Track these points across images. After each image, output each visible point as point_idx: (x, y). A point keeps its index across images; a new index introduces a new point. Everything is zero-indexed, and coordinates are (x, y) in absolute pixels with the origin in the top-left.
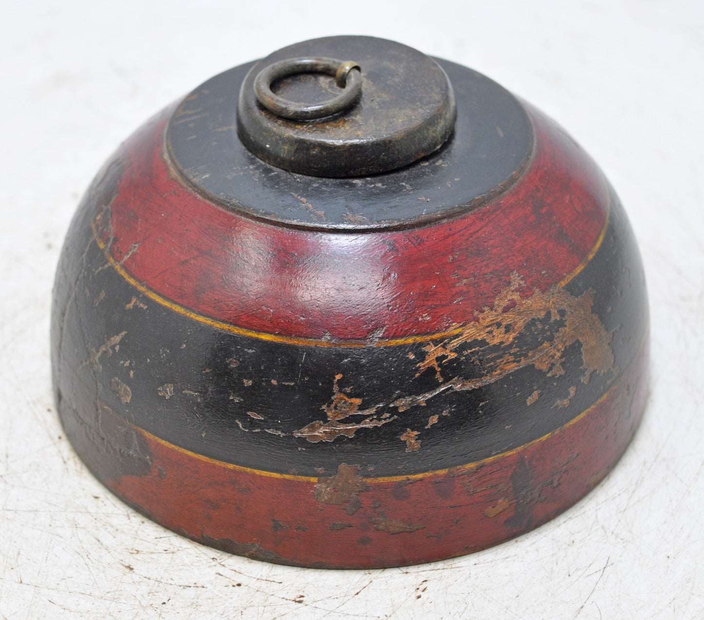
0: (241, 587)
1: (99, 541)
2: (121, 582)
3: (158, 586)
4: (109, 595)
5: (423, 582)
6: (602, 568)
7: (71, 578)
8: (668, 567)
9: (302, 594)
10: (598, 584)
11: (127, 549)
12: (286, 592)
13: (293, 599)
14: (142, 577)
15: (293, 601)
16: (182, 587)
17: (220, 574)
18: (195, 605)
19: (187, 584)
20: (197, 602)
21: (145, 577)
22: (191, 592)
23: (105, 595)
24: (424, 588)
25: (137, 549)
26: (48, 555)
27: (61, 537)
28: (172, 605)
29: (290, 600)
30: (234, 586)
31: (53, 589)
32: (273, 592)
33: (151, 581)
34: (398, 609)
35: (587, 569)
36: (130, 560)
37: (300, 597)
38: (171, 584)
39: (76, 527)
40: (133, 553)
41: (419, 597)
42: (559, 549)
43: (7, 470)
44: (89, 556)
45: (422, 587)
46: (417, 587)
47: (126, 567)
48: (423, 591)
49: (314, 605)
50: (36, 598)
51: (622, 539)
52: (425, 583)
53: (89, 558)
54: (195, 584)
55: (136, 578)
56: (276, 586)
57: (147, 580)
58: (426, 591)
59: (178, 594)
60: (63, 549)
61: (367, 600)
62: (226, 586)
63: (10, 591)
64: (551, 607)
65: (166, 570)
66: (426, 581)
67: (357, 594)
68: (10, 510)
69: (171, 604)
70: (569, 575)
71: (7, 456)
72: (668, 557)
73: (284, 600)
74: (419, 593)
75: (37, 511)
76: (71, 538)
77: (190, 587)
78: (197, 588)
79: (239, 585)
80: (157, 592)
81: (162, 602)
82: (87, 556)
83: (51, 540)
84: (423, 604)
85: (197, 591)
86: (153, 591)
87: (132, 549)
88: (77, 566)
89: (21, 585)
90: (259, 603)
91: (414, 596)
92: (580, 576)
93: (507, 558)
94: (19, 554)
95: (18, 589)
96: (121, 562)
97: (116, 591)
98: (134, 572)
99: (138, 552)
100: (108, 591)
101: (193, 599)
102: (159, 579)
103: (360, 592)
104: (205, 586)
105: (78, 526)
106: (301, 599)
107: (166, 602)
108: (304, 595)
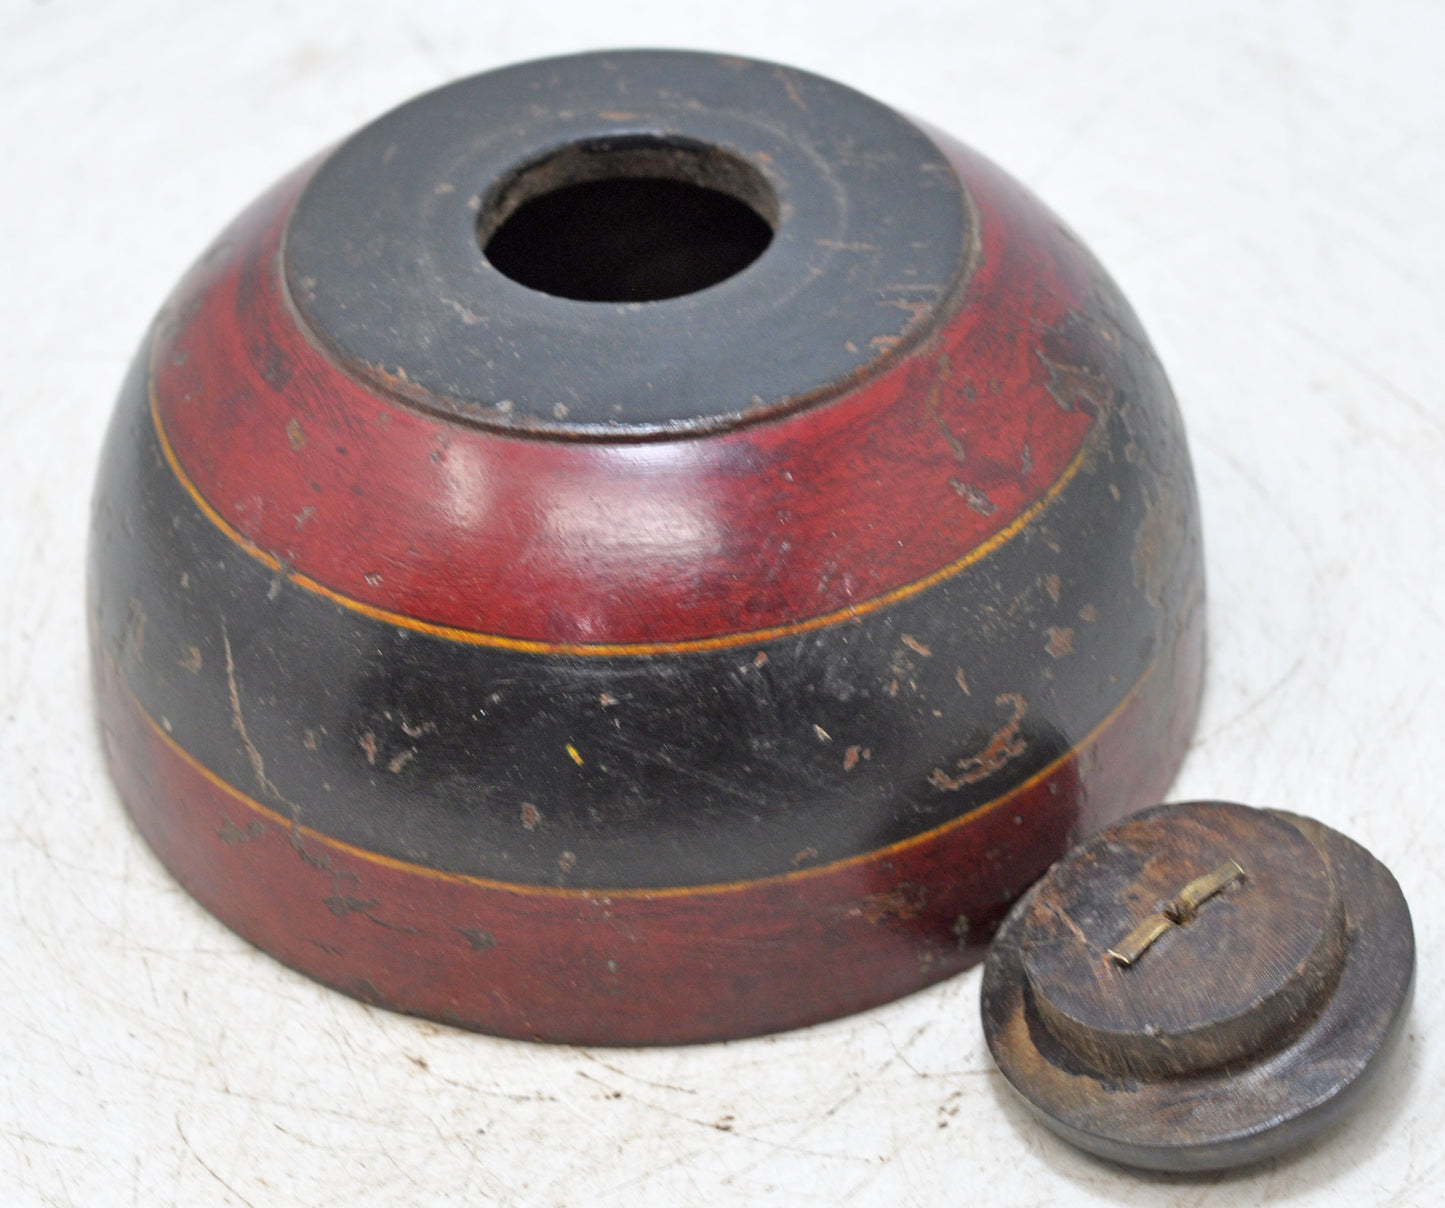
0: (624, 1098)
2: (404, 1091)
4: (384, 1116)
7: (316, 1082)
9: (730, 1113)
12: (702, 1109)
13: (715, 1124)
14: (442, 1081)
15: (714, 1127)
16: (514, 1100)
17: (583, 1075)
18: (536, 1135)
19: (523, 1094)
21: (449, 1082)
22: (528, 1111)
23: (376, 1115)
26: (275, 1038)
27: (299, 1003)
28: (496, 1136)
29: (709, 1124)
30: (608, 1098)
31: (285, 1105)
32: (679, 1109)
33: (458, 1089)
36: (423, 1049)
37: (726, 1120)
38: (494, 1095)
40: (427, 1035)
41: (943, 1125)
44: (349, 1040)
45: (950, 1107)
47: (414, 1061)
49: (751, 1135)
50: (253, 1121)
53: (348, 1045)
54: (538, 1093)
55: (431, 1082)
56: (684, 1098)
57: (452, 1087)
59: (506, 1115)
60: (303, 1026)
62: (593, 1098)
63: (206, 1106)
65: (487, 1067)
69: (493, 1133)
73: (698, 1125)
77: (529, 1099)
78: (542, 1102)
79: (617, 1096)
80: (470, 1110)
81: (478, 1130)
82: (346, 1039)
83: (282, 1010)
85: (541, 1107)
86: (462, 1108)
88: (327, 1060)
89: (226, 1095)
90: (651, 1130)
91: (934, 1123)
94: (223, 1036)
95: (221, 1104)
96: (405, 1051)
97: (396, 1108)
98: (428, 1072)
100: (382, 1108)
101: (532, 1123)
102: (473, 1086)
104: (556, 1098)
106: (729, 1123)
107: (485, 1129)
108: (733, 1115)
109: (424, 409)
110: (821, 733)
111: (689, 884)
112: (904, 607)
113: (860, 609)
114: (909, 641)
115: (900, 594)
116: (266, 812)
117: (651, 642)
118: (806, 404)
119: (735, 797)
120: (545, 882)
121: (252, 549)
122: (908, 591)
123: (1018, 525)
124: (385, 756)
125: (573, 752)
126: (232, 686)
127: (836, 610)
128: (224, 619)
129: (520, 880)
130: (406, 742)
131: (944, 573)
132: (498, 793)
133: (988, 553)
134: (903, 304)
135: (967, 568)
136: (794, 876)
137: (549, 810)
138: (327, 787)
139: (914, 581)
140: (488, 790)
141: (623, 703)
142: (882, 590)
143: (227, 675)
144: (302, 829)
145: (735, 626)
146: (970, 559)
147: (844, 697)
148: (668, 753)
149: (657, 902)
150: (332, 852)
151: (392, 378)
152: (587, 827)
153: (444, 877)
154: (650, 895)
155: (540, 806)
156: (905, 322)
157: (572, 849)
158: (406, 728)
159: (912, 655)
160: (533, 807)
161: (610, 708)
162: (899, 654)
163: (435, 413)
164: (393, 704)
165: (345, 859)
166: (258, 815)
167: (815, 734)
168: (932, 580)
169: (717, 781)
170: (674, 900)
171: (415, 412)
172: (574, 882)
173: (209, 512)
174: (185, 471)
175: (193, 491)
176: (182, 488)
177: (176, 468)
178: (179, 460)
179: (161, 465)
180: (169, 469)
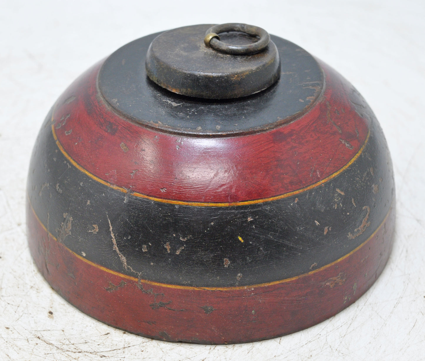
51: (342, 354)
109: (171, 133)
110: (317, 223)
111: (279, 280)
112: (335, 179)
113: (323, 181)
114: (338, 190)
115: (333, 175)
116: (127, 277)
117: (262, 199)
118: (294, 118)
119: (292, 247)
120: (232, 285)
121: (115, 187)
122: (335, 174)
123: (360, 152)
124: (174, 249)
125: (240, 239)
126: (112, 235)
127: (316, 183)
128: (107, 213)
129: (224, 286)
130: (182, 243)
131: (344, 168)
132: (216, 256)
133: (354, 161)
134: (311, 87)
135: (350, 166)
136: (311, 273)
137: (233, 260)
138: (152, 264)
139: (337, 171)
140: (212, 255)
141: (255, 220)
142: (329, 175)
143: (110, 232)
144: (142, 281)
145: (287, 191)
146: (350, 163)
147: (323, 211)
148: (271, 235)
149: (269, 287)
150: (154, 287)
151: (157, 124)
152: (246, 264)
153: (196, 289)
154: (267, 285)
155: (230, 259)
156: (314, 92)
157: (241, 272)
158: (181, 239)
159: (340, 195)
160: (228, 259)
161: (251, 221)
162: (336, 195)
163: (175, 133)
164: (176, 231)
165: (160, 288)
166: (124, 279)
167: (315, 223)
168: (341, 170)
169: (287, 243)
170: (275, 285)
171: (167, 135)
172: (242, 284)
173: (95, 178)
174: (82, 167)
175: (87, 173)
176: (82, 172)
177: (78, 166)
178: (78, 164)
179: (70, 167)
180: (75, 167)
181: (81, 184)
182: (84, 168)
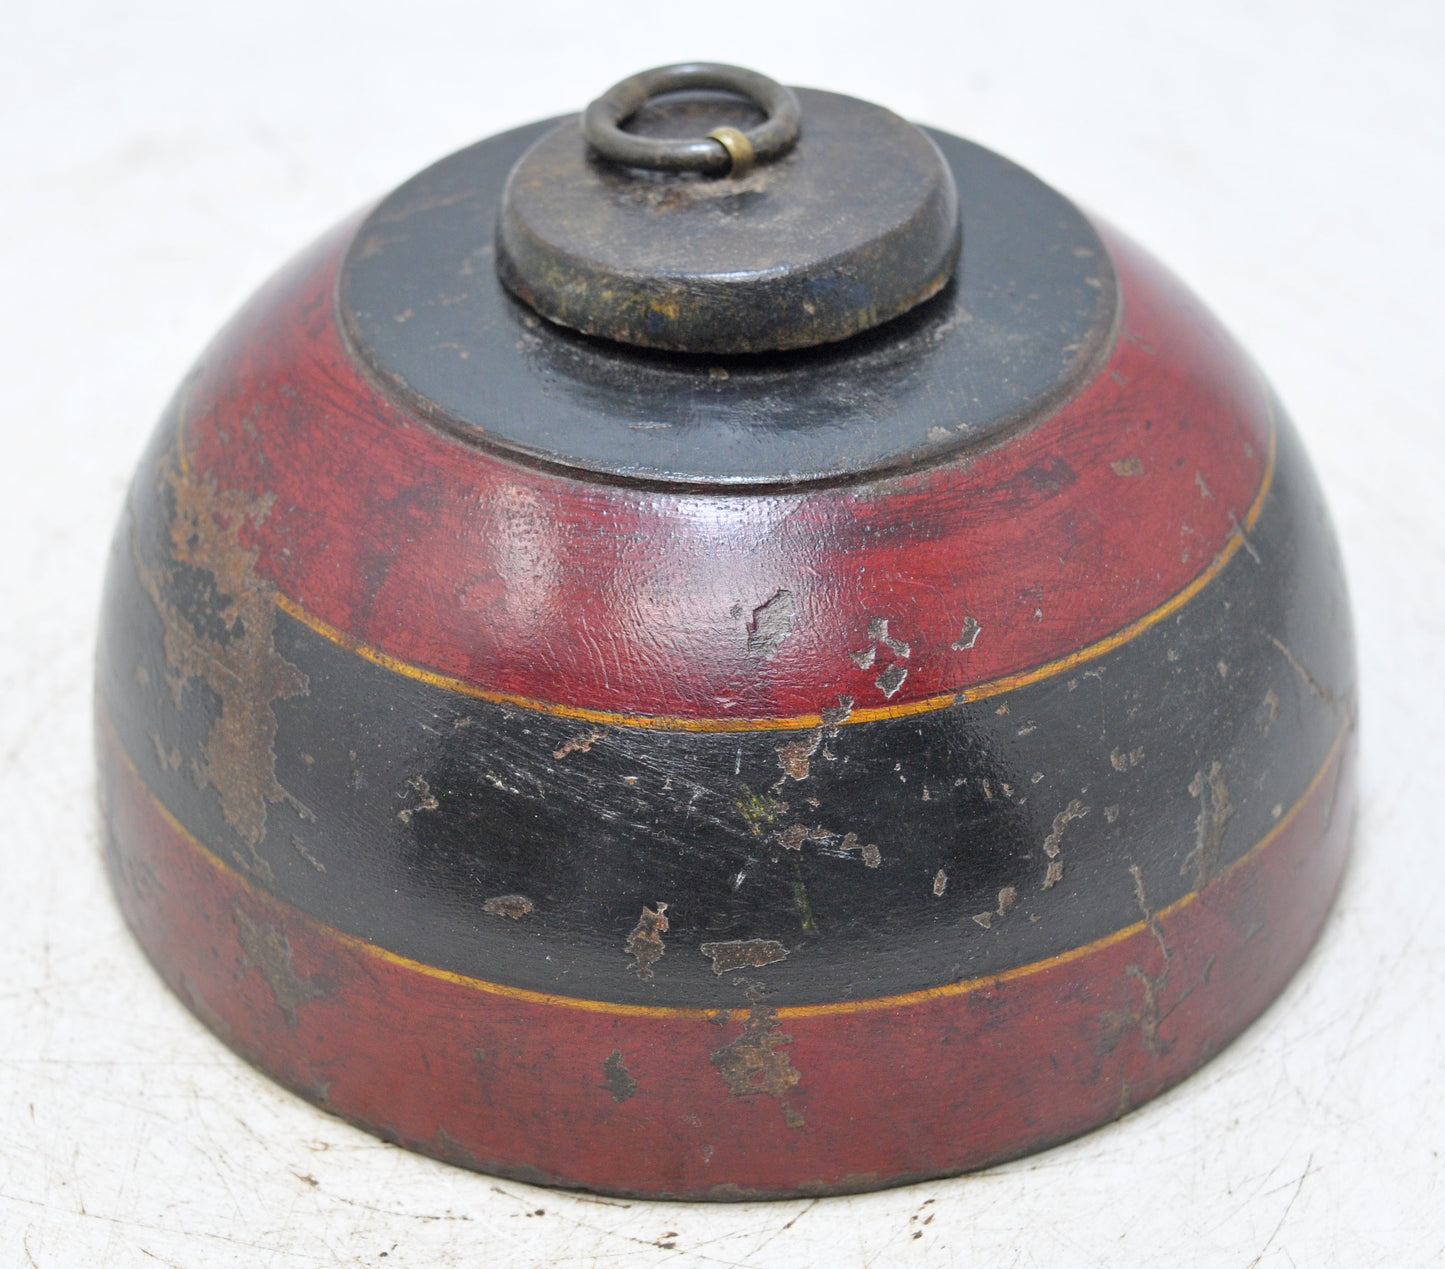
0: (545, 1216)
1: (244, 1124)
2: (292, 1211)
3: (371, 1218)
4: (269, 1238)
5: (926, 1203)
6: (1298, 1176)
7: (188, 1203)
8: (1436, 1174)
9: (672, 1230)
10: (1290, 1211)
11: (304, 1141)
12: (640, 1226)
13: (655, 1241)
14: (336, 1199)
15: (654, 1244)
16: (420, 1220)
17: (499, 1191)
18: (449, 1257)
19: (431, 1212)
20: (453, 1251)
21: (344, 1200)
22: (440, 1230)
23: (260, 1238)
24: (930, 1215)
25: (324, 1141)
26: (138, 1155)
27: (165, 1118)
28: (401, 1258)
29: (649, 1243)
30: (529, 1215)
31: (152, 1227)
32: (612, 1226)
33: (355, 1208)
34: (875, 1258)
35: (1266, 1180)
36: (312, 1165)
37: (668, 1237)
38: (398, 1214)
39: (197, 1097)
40: (316, 1150)
41: (918, 1235)
42: (1208, 1137)
43: (48, 976)
44: (225, 1157)
45: (923, 1215)
46: (914, 1215)
47: (302, 1179)
48: (927, 1222)
49: (699, 1251)
50: (116, 1244)
51: (1339, 1117)
52: (930, 1205)
53: (224, 1162)
54: (448, 1212)
55: (324, 1201)
56: (617, 1215)
57: (347, 1205)
58: (932, 1224)
59: (412, 1235)
60: (170, 1142)
61: (809, 1240)
62: (513, 1216)
63: (60, 1230)
64: (1194, 1259)
65: (387, 1183)
66: (931, 1201)
67: (789, 1226)
68: (56, 1062)
69: (398, 1256)
70: (1230, 1193)
71: (47, 948)
72: (1435, 1154)
73: (636, 1243)
74: (918, 1226)
75: (112, 1063)
76: (186, 1119)
77: (437, 1218)
78: (452, 1221)
79: (540, 1213)
80: (370, 1231)
81: (380, 1253)
82: (221, 1157)
83: (145, 1125)
84: (927, 1250)
85: (452, 1227)
86: (361, 1229)
87: (315, 1141)
88: (201, 1179)
89: (83, 1217)
90: (582, 1250)
91: (908, 1233)
92: (1252, 1195)
93: (1099, 1155)
94: (77, 1153)
95: (78, 1227)
96: (292, 1169)
97: (284, 1229)
98: (319, 1190)
99: (326, 1146)
100: (267, 1230)
101: (444, 1245)
102: (372, 1204)
103: (793, 1222)
104: (469, 1217)
105: (200, 1093)
106: (671, 1240)
107: (388, 1252)
108: (676, 1231)
173: (1180, 600)
174: (1130, 624)
175: (1154, 618)
176: (1144, 633)
177: (1117, 641)
178: (1112, 634)
179: (1103, 669)
180: (1114, 653)
181: (1172, 656)
182: (1135, 621)
